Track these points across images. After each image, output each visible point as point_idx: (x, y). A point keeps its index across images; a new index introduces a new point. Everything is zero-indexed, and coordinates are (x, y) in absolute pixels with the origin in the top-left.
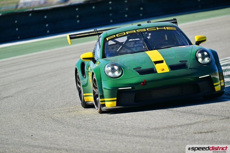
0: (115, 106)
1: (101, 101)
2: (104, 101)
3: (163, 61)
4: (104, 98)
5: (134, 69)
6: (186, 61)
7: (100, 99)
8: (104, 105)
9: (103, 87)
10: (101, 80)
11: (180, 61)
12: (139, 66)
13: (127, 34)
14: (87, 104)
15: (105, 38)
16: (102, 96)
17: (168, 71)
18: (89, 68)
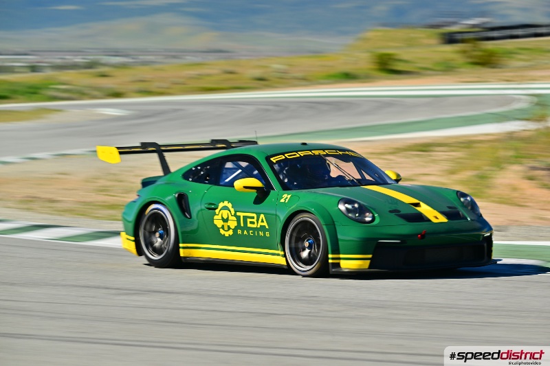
1: (333, 259)
2: (340, 259)
3: (419, 204)
4: (339, 254)
5: (391, 212)
6: (455, 208)
7: (332, 254)
8: (338, 265)
9: (339, 237)
10: (334, 225)
11: (449, 207)
12: (393, 208)
13: (302, 155)
14: (183, 260)
15: (268, 159)
16: (336, 250)
17: (446, 220)
18: (226, 203)
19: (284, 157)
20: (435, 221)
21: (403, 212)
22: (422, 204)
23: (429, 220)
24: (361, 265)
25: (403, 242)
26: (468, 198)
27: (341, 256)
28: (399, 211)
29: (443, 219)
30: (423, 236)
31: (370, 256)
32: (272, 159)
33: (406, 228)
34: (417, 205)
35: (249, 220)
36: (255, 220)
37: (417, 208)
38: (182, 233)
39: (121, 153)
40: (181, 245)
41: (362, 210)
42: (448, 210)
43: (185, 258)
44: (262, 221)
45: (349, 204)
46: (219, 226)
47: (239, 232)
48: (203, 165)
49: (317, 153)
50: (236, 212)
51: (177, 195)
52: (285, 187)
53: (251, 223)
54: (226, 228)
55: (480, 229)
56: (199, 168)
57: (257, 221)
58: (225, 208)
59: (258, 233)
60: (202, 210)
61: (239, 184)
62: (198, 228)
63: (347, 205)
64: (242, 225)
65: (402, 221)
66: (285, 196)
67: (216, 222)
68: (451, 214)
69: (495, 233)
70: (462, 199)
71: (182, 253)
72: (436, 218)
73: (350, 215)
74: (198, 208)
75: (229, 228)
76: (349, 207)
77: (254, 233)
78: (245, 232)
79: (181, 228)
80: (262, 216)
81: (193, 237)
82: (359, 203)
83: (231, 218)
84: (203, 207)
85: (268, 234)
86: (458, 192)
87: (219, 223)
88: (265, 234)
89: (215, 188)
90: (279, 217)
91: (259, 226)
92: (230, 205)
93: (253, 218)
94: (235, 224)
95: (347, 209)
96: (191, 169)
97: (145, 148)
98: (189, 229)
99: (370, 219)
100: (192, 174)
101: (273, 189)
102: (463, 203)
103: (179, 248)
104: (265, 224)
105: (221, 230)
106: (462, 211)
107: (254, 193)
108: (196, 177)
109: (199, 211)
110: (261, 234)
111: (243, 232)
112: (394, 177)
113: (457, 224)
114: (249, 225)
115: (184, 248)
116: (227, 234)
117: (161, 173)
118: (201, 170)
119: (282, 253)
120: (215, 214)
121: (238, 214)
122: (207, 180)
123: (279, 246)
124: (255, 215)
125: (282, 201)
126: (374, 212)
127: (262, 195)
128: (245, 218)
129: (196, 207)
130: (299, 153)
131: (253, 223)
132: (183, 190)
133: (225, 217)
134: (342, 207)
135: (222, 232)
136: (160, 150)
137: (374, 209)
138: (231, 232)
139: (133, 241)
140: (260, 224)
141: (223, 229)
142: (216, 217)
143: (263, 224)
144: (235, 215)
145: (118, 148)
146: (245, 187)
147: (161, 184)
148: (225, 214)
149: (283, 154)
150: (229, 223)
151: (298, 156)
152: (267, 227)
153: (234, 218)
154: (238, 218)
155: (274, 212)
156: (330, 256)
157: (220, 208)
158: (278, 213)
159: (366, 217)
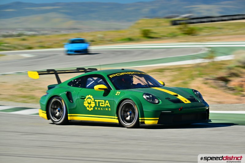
0: (157, 123)
1: (141, 120)
2: (144, 120)
3: (177, 95)
5: (166, 99)
6: (193, 97)
8: (144, 123)
9: (144, 110)
10: (142, 105)
12: (167, 97)
13: (123, 74)
14: (70, 121)
15: (108, 76)
16: (143, 116)
17: (190, 102)
18: (90, 96)
19: (115, 75)
20: (185, 102)
21: (171, 99)
22: (178, 95)
23: (183, 102)
24: (154, 122)
25: (172, 112)
26: (198, 93)
27: (145, 118)
28: (170, 99)
29: (189, 102)
30: (181, 109)
31: (158, 118)
32: (110, 76)
33: (173, 106)
34: (177, 96)
35: (101, 103)
36: (104, 103)
37: (177, 97)
38: (69, 109)
39: (39, 74)
40: (69, 115)
41: (153, 98)
42: (190, 98)
43: (70, 120)
44: (107, 104)
45: (148, 95)
46: (86, 106)
47: (96, 108)
48: (78, 79)
49: (129, 73)
50: (94, 100)
51: (66, 93)
52: (117, 88)
53: (102, 104)
54: (90, 107)
55: (205, 106)
56: (76, 80)
57: (105, 103)
58: (89, 98)
59: (105, 109)
60: (78, 99)
61: (96, 87)
62: (76, 107)
63: (147, 96)
64: (97, 105)
65: (171, 103)
66: (118, 92)
67: (85, 104)
68: (192, 100)
69: (210, 108)
70: (195, 93)
71: (69, 118)
72: (186, 101)
73: (148, 100)
74: (77, 98)
75: (91, 107)
76: (148, 97)
77: (103, 109)
78: (99, 109)
79: (69, 107)
80: (107, 101)
81: (74, 111)
82: (152, 95)
83: (92, 102)
84: (79, 98)
85: (110, 109)
86: (193, 90)
87: (86, 105)
88: (108, 109)
89: (84, 89)
90: (115, 102)
91: (105, 106)
92: (91, 97)
93: (103, 102)
94: (94, 105)
95: (147, 98)
96: (72, 81)
97: (49, 72)
98: (72, 108)
99: (157, 102)
100: (72, 83)
101: (112, 89)
102: (195, 94)
103: (68, 116)
104: (108, 105)
105: (87, 108)
106: (196, 98)
107: (103, 91)
108: (74, 85)
109: (77, 100)
110: (107, 109)
111: (98, 109)
112: (162, 84)
113: (195, 104)
114: (101, 105)
115: (70, 116)
116: (90, 110)
117: (57, 83)
118: (76, 81)
119: (117, 118)
120: (84, 101)
121: (95, 100)
122: (80, 86)
123: (116, 115)
124: (103, 101)
125: (116, 94)
126: (159, 99)
127: (107, 92)
128: (99, 102)
129: (75, 98)
130: (122, 73)
131: (103, 104)
132: (69, 90)
133: (89, 102)
134: (144, 97)
135: (88, 109)
136: (56, 73)
137: (159, 98)
138: (92, 109)
139: (46, 113)
140: (106, 105)
141: (88, 107)
142: (85, 102)
143: (107, 105)
144: (94, 101)
145: (38, 72)
146: (99, 89)
147: (57, 88)
148: (89, 101)
149: (115, 74)
150: (91, 105)
151: (121, 75)
152: (109, 106)
153: (94, 103)
154: (96, 102)
155: (113, 100)
156: (140, 118)
157: (87, 98)
158: (114, 100)
159: (156, 101)
